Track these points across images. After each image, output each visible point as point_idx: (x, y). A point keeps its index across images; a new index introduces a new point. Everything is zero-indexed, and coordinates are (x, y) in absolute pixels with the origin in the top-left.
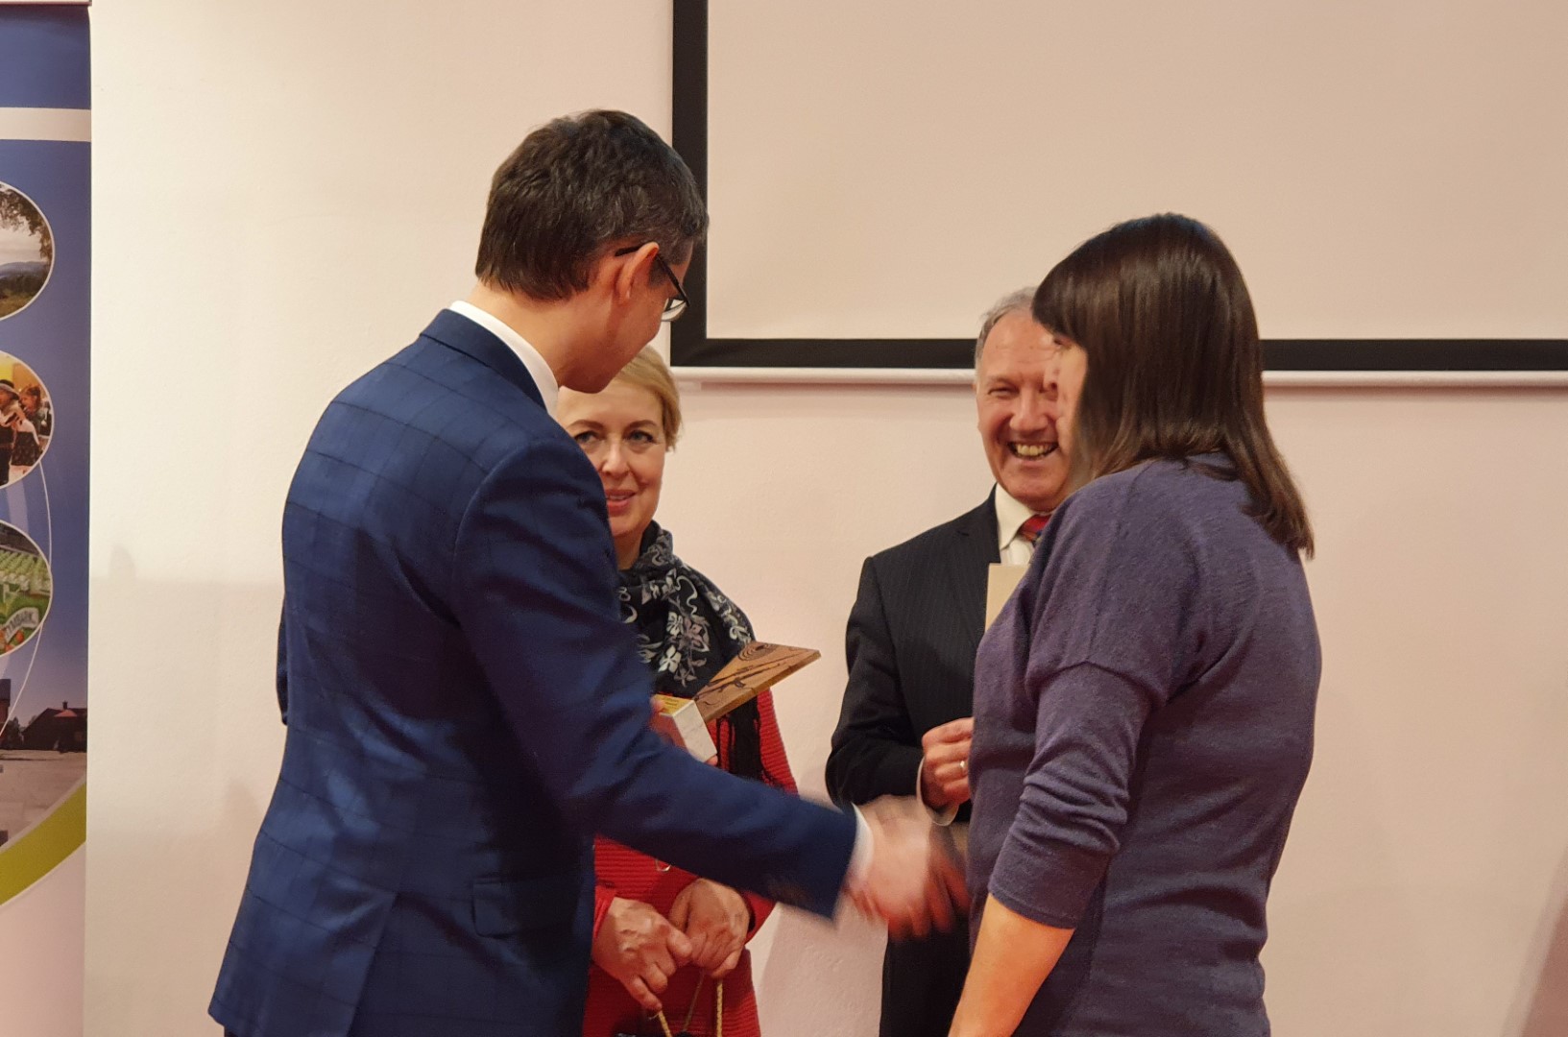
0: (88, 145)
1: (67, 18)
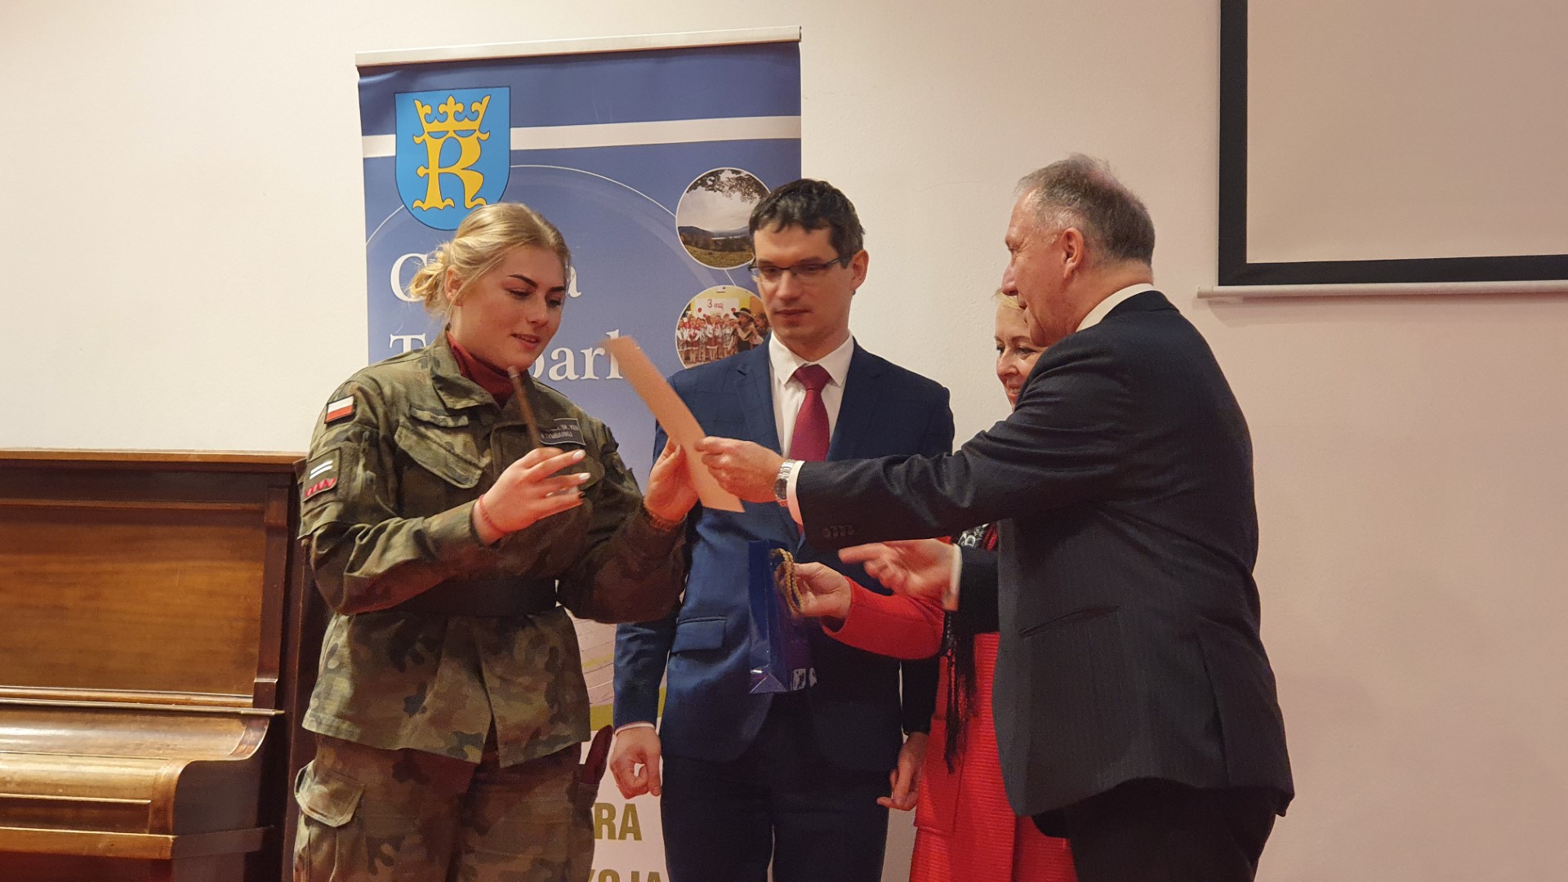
0: (799, 140)
1: (787, 51)
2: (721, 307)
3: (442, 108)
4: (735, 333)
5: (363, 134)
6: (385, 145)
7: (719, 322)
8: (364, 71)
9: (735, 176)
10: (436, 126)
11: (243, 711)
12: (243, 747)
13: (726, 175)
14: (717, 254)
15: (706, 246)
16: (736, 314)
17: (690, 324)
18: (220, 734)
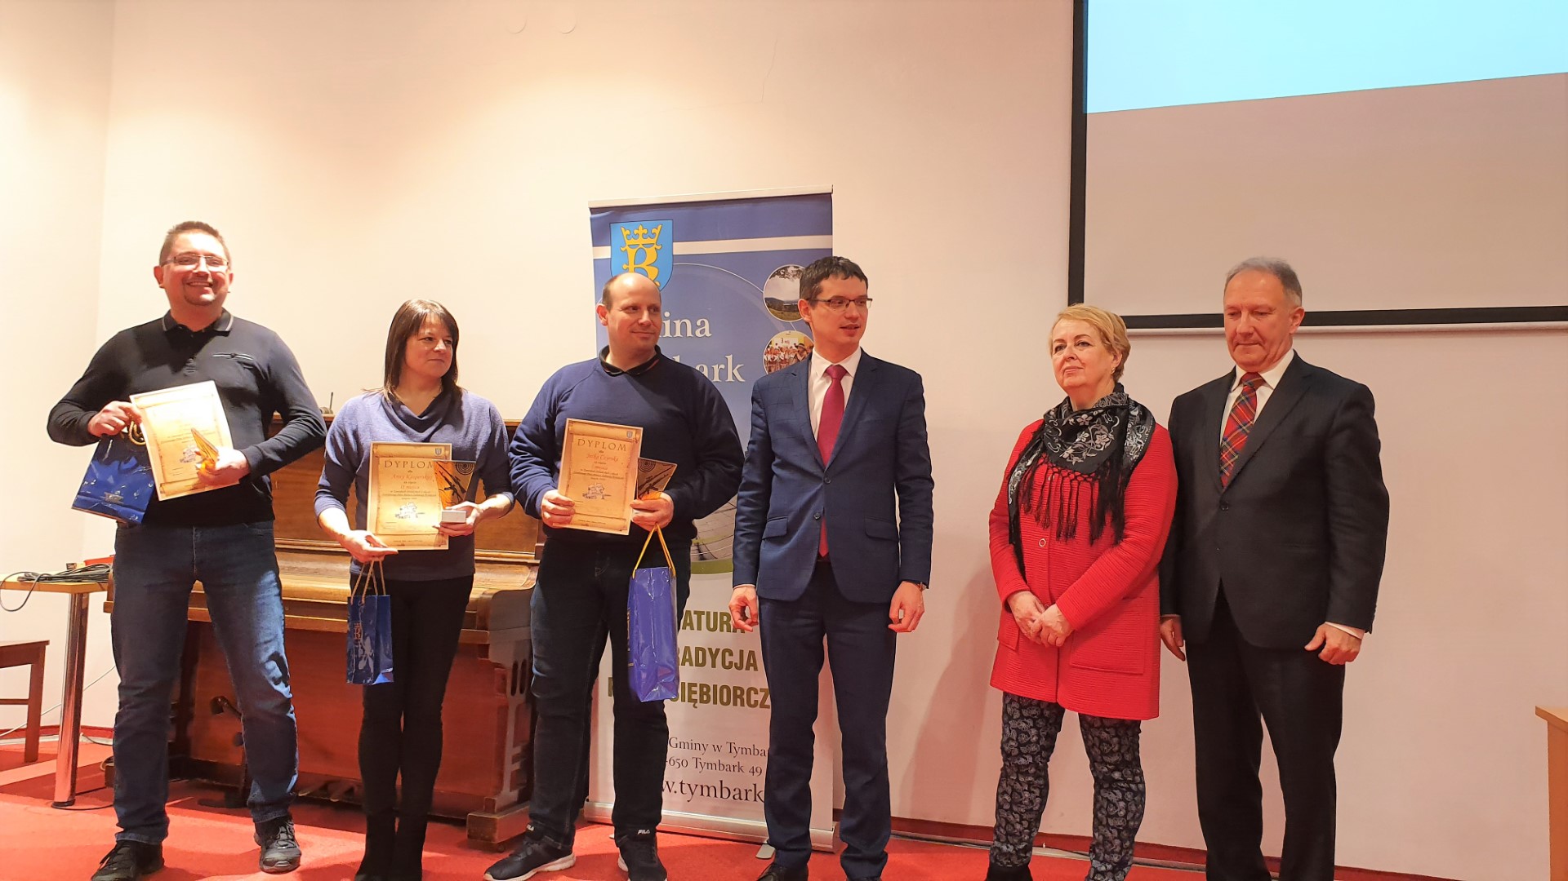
1: (824, 199)
2: (787, 342)
3: (636, 232)
4: (796, 355)
5: (594, 246)
6: (605, 252)
7: (788, 351)
8: (593, 210)
9: (796, 269)
10: (633, 242)
11: (529, 561)
12: (529, 581)
13: (791, 269)
14: (786, 313)
15: (780, 309)
16: (797, 347)
17: (772, 352)
18: (517, 573)
